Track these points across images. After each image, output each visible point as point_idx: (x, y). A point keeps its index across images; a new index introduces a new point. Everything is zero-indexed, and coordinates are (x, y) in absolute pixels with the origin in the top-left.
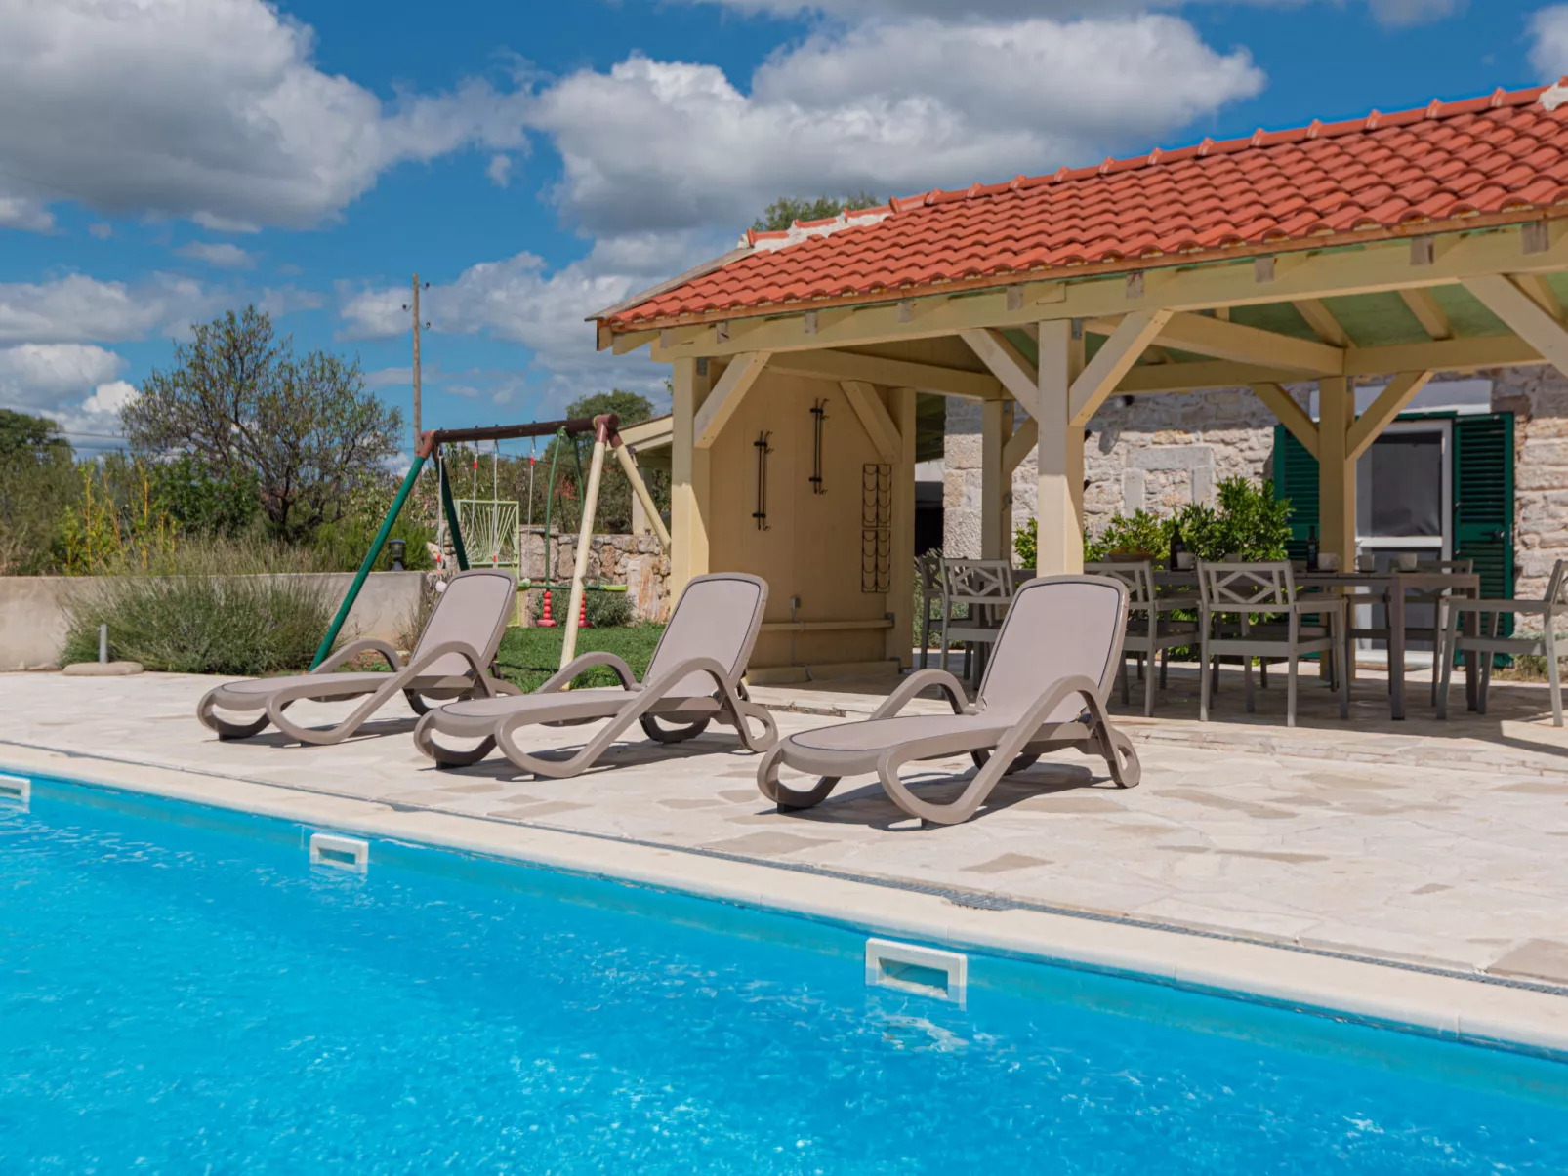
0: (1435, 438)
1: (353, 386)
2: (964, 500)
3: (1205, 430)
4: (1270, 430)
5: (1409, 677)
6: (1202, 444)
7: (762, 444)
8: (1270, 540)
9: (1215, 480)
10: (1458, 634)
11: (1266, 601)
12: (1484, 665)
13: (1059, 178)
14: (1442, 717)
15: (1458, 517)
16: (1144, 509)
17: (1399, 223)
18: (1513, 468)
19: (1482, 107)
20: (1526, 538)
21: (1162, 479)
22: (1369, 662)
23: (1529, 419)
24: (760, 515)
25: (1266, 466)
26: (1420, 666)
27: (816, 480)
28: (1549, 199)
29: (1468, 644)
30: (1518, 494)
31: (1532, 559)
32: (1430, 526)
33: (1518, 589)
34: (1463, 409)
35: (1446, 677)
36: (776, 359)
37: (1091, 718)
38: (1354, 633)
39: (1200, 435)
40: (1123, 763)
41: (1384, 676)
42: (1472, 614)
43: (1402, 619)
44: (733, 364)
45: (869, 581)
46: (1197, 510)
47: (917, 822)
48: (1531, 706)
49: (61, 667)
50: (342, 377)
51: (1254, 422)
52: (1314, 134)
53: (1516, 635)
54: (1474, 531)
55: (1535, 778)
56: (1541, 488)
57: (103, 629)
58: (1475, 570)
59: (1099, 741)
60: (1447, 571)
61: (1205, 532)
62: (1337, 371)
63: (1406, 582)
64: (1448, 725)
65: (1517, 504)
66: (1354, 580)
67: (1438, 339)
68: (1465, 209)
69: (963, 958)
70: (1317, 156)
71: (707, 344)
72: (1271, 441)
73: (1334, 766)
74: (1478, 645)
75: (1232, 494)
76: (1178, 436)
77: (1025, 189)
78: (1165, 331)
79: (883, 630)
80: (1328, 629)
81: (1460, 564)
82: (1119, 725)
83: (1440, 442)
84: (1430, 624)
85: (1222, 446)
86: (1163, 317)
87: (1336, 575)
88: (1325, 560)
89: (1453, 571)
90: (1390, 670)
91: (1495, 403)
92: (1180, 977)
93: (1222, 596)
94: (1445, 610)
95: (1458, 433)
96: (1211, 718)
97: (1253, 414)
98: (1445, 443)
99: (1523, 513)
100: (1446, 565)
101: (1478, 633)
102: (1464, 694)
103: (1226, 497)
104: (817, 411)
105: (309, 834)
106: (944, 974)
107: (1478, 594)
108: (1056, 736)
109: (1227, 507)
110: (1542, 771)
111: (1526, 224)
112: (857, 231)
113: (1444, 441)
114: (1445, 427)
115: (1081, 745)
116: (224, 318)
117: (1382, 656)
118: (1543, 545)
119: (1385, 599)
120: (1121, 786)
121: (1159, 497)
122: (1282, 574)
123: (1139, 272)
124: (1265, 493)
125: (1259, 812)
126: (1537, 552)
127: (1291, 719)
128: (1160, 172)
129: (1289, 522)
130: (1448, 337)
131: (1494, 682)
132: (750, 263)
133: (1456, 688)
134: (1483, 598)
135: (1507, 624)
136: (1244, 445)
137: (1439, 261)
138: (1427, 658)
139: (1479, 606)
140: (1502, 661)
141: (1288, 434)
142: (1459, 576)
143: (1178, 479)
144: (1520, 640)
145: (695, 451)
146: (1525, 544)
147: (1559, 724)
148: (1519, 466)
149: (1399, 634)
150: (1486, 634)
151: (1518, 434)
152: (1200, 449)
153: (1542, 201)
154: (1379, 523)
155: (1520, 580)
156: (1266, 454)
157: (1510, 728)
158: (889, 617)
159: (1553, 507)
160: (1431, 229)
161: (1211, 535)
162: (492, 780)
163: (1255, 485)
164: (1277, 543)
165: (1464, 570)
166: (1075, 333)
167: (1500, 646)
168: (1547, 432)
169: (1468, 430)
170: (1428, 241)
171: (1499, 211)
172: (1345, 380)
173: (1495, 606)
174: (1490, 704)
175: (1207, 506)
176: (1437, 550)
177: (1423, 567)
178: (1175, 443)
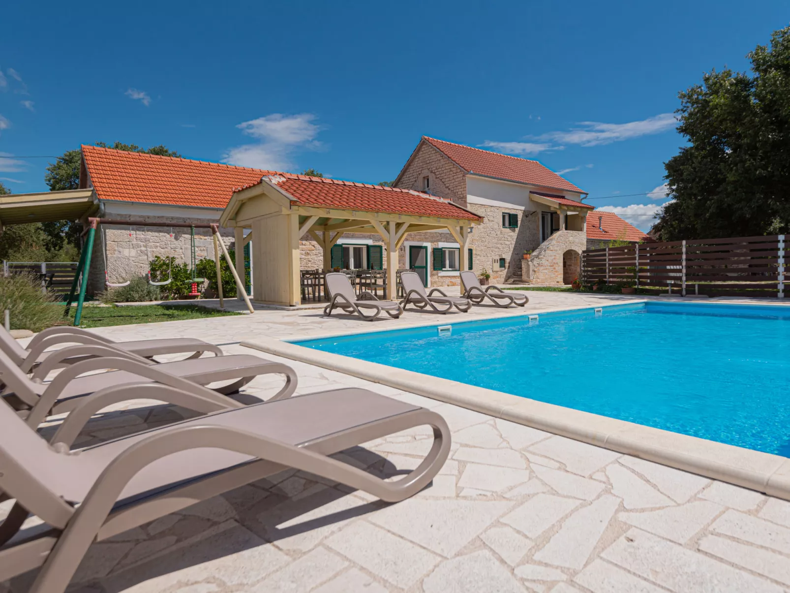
6: (209, 240)
39: (209, 237)
57: (7, 311)
76: (202, 237)
178: (201, 239)
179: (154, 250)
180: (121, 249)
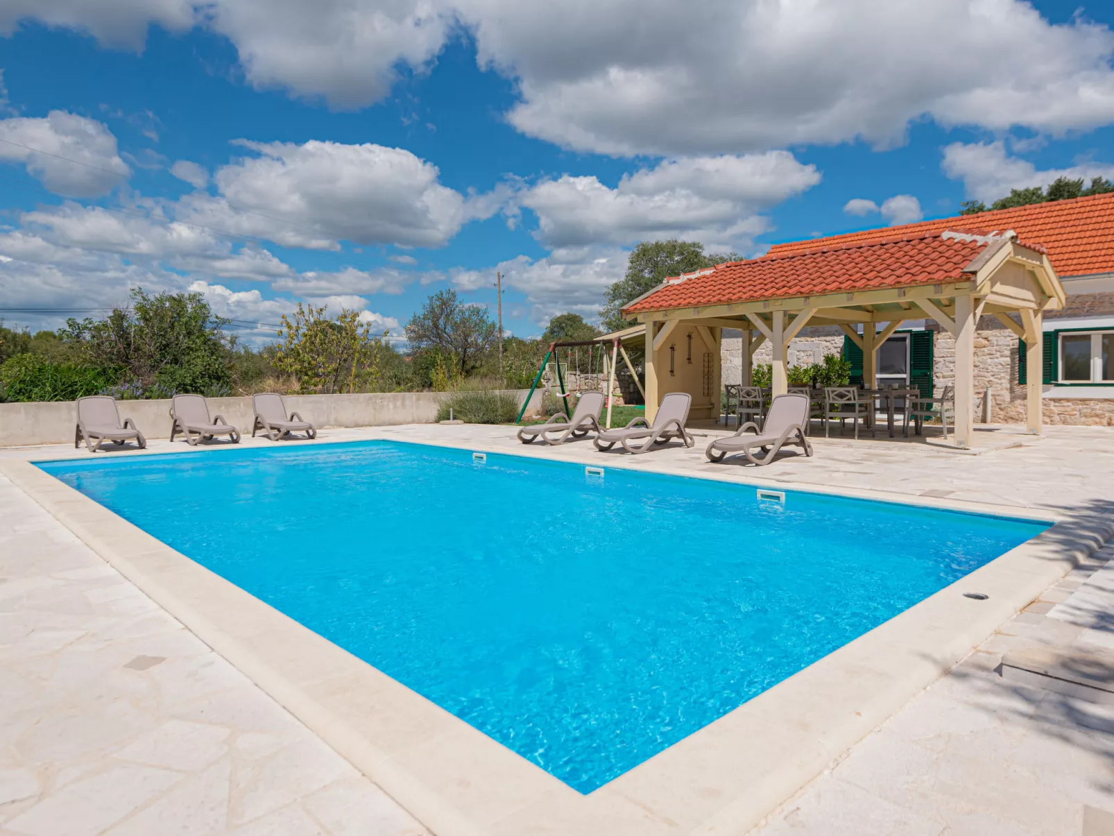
0: (904, 339)
1: (485, 317)
2: (728, 362)
3: (818, 337)
4: (843, 337)
5: (896, 424)
6: (817, 342)
7: (672, 348)
8: (843, 376)
9: (822, 355)
10: (912, 409)
11: (848, 400)
12: (921, 419)
13: (774, 259)
14: (906, 437)
15: (913, 367)
16: (796, 365)
17: (894, 284)
18: (933, 350)
19: (922, 237)
20: (938, 375)
21: (803, 354)
22: (881, 418)
23: (939, 332)
24: (672, 371)
25: (841, 350)
26: (899, 420)
27: (689, 359)
28: (942, 278)
29: (916, 413)
30: (934, 359)
31: (940, 382)
32: (902, 370)
33: (934, 392)
34: (915, 329)
35: (908, 423)
36: (680, 321)
37: (799, 436)
38: (876, 409)
39: (817, 338)
40: (808, 450)
41: (886, 423)
42: (917, 404)
43: (893, 403)
44: (667, 323)
45: (706, 392)
46: (816, 366)
47: (754, 465)
48: (937, 433)
49: (437, 421)
50: (481, 314)
51: (837, 334)
52: (864, 245)
53: (933, 409)
54: (918, 372)
55: (937, 454)
56: (943, 357)
57: (451, 409)
58: (918, 388)
59: (802, 443)
60: (908, 388)
61: (819, 373)
62: (870, 321)
63: (895, 393)
64: (909, 439)
65: (934, 363)
66: (875, 392)
67: (906, 309)
68: (916, 281)
69: (784, 493)
70: (865, 254)
71: (659, 317)
72: (843, 340)
73: (872, 451)
74: (918, 413)
75: (829, 360)
76: (808, 339)
77: (763, 262)
78: (817, 312)
79: (710, 409)
80: (866, 408)
81: (913, 386)
82: (808, 439)
83: (905, 341)
84: (903, 406)
85: (825, 342)
86: (815, 310)
87: (870, 391)
88: (867, 386)
89: (910, 389)
90: (888, 421)
91: (926, 327)
92: (842, 495)
93: (833, 398)
94: (908, 402)
95: (913, 338)
96: (829, 437)
97: (836, 331)
98: (908, 341)
99: (937, 366)
100: (908, 386)
101: (919, 409)
102: (914, 429)
103: (827, 361)
104: (689, 336)
105: (584, 468)
106: (779, 497)
107: (919, 397)
108: (790, 441)
109: (827, 364)
110: (938, 452)
111: (935, 285)
112: (704, 277)
113: (907, 341)
114: (908, 335)
115: (796, 444)
116: (439, 293)
117: (885, 416)
118: (944, 377)
119: (887, 398)
120: (808, 456)
121: (801, 361)
122: (853, 392)
123: (808, 297)
124: (841, 360)
125: (851, 463)
126: (941, 380)
127: (856, 438)
128: (810, 258)
129: (850, 369)
130: (910, 309)
131: (924, 425)
132: (669, 288)
133: (911, 427)
134: (921, 398)
135: (930, 406)
136: (833, 342)
137: (906, 296)
138: (901, 417)
139: (919, 401)
140: (928, 419)
141: (850, 339)
142: (913, 390)
143: (808, 354)
144: (934, 412)
145: (653, 351)
146: (937, 377)
147: (946, 439)
148: (935, 350)
149: (892, 409)
150: (922, 409)
151: (934, 338)
152: (816, 343)
153: (940, 279)
154: (883, 369)
155: (935, 390)
156: (841, 345)
157: (929, 440)
158: (712, 404)
159: (947, 364)
160: (905, 286)
161: (821, 374)
162: (619, 455)
163: (837, 356)
164: (845, 377)
165: (914, 388)
166: (785, 315)
167: (927, 414)
168: (946, 337)
169: (916, 336)
170: (903, 290)
171: (927, 281)
172: (872, 323)
173: (925, 401)
174: (923, 432)
175: (821, 364)
176: (905, 379)
177: (900, 387)
178: (808, 341)
179: (760, 357)
180: (732, 358)
